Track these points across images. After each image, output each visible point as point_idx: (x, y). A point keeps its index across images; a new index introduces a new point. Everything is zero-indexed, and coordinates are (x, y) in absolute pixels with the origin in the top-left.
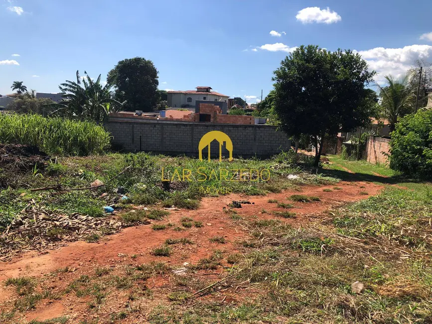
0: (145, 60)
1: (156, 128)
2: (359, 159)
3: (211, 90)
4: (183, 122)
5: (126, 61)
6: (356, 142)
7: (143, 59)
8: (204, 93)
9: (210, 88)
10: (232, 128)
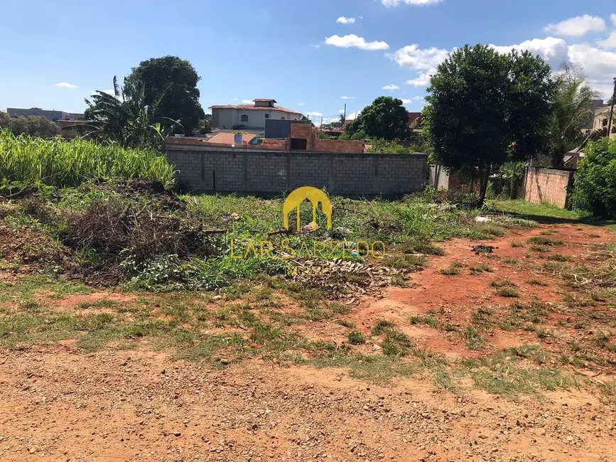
0: (180, 60)
1: (237, 160)
2: (514, 198)
3: (275, 104)
4: (269, 150)
5: (151, 61)
6: (508, 175)
7: (177, 58)
8: (265, 108)
9: (274, 101)
10: (344, 158)
